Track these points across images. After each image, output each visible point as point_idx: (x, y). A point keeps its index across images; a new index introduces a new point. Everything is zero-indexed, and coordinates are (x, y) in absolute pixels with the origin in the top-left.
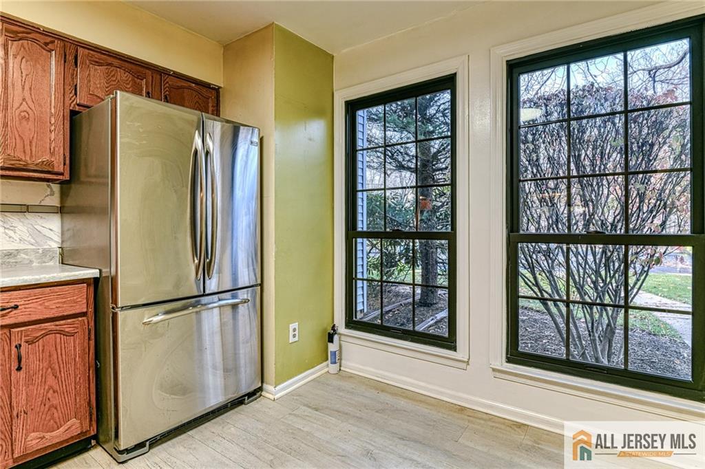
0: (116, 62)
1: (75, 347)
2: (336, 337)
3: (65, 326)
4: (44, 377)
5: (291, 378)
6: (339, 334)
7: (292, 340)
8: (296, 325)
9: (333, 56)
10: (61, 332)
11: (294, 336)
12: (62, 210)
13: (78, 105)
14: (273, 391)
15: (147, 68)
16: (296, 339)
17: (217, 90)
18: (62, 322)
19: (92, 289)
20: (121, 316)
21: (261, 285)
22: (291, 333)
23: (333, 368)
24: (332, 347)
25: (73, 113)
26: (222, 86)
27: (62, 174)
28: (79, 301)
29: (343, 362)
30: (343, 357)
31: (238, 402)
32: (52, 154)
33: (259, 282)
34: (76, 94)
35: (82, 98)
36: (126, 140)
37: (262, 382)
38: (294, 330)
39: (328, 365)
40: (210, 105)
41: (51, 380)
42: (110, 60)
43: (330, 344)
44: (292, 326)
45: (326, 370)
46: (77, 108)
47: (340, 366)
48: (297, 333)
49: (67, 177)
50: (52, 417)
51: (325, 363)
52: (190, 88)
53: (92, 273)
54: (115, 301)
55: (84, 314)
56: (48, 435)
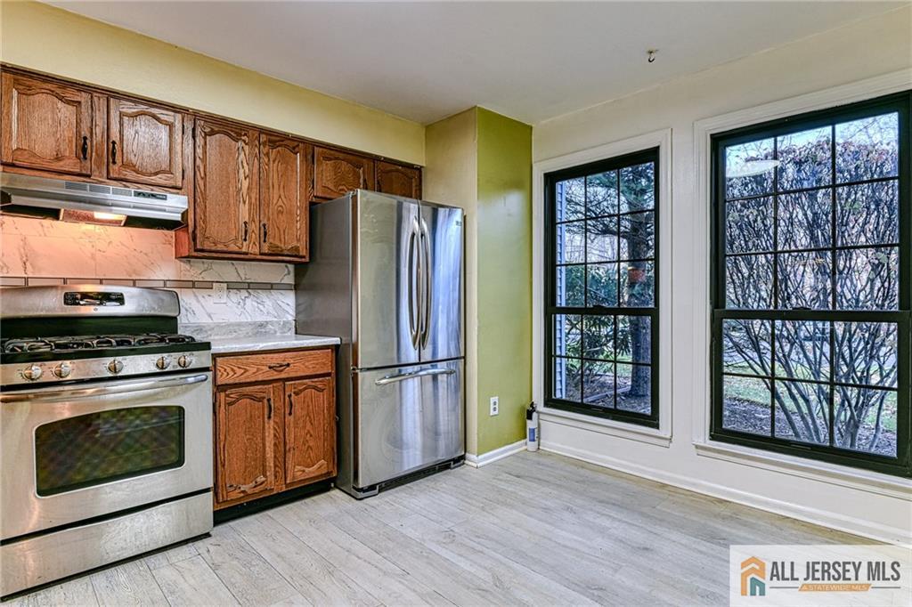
0: (341, 156)
1: (324, 400)
2: (535, 415)
3: (318, 382)
4: (305, 422)
5: (491, 450)
6: (538, 412)
7: (492, 413)
8: (495, 399)
9: (531, 128)
10: (315, 388)
11: (495, 409)
12: (297, 287)
13: (315, 197)
14: (475, 460)
15: (365, 158)
16: (496, 412)
17: (419, 169)
18: (316, 380)
19: (334, 354)
20: (360, 375)
21: (464, 358)
22: (492, 406)
23: (532, 446)
24: (531, 424)
25: (312, 204)
26: (424, 165)
27: (304, 257)
28: (325, 364)
29: (542, 441)
30: (542, 436)
31: (444, 466)
32: (298, 240)
33: (462, 355)
34: (313, 187)
35: (319, 192)
36: (364, 230)
37: (465, 452)
38: (495, 403)
39: (526, 444)
40: (414, 185)
41: (309, 426)
42: (337, 154)
43: (528, 422)
44: (493, 400)
45: (525, 447)
46: (314, 200)
47: (539, 445)
48: (497, 406)
49: (307, 260)
50: (309, 457)
51: (523, 441)
52: (397, 171)
53: (335, 340)
54: (356, 364)
55: (328, 375)
56: (307, 470)
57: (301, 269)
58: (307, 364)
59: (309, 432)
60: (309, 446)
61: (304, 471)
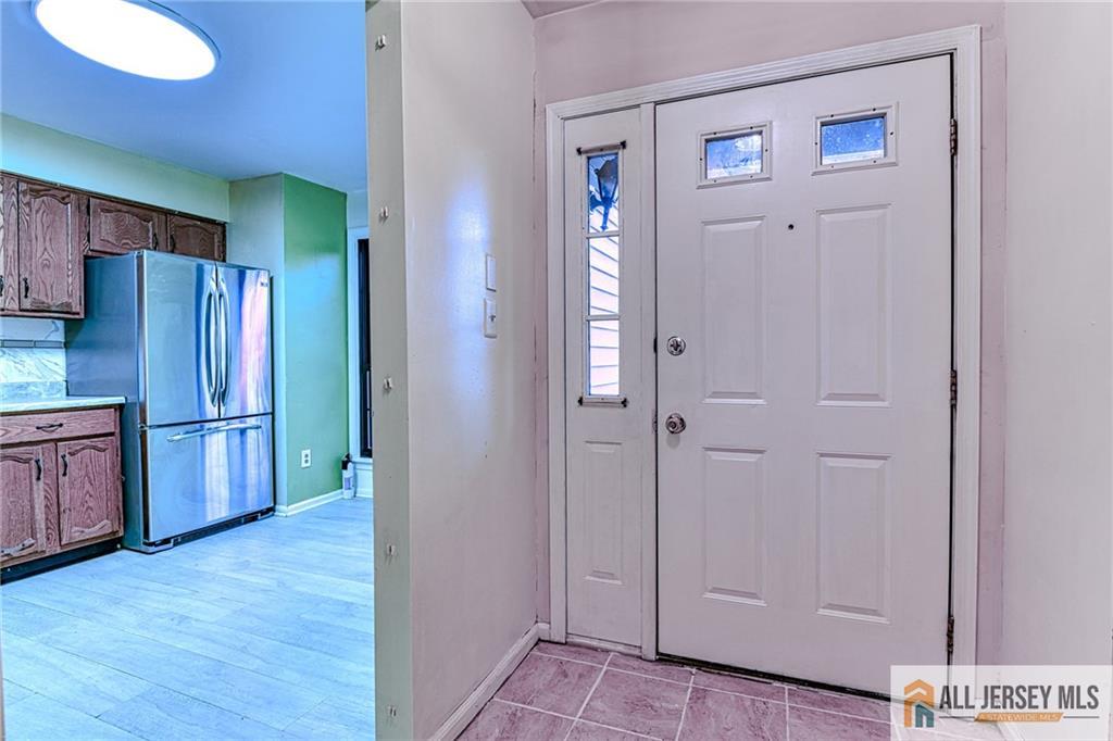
0: (125, 208)
1: (106, 460)
2: (350, 465)
3: (98, 442)
4: (83, 483)
5: (303, 500)
6: (354, 463)
7: (304, 465)
8: (308, 452)
9: (345, 195)
10: (94, 448)
11: (306, 461)
12: (67, 345)
13: (92, 250)
14: (283, 509)
15: (154, 211)
16: (308, 464)
17: (223, 225)
18: (96, 439)
19: (118, 414)
20: (150, 433)
21: (273, 413)
22: (304, 459)
23: (347, 494)
24: (347, 474)
25: (86, 257)
26: (228, 221)
27: (78, 314)
28: (108, 423)
29: (359, 489)
30: (359, 483)
31: (252, 518)
32: (70, 296)
33: (270, 410)
34: (89, 240)
35: (96, 245)
36: (151, 290)
37: (275, 503)
38: (307, 456)
39: (342, 493)
40: (216, 240)
41: (87, 486)
42: (119, 206)
43: (344, 472)
44: (304, 453)
45: (341, 497)
46: (90, 253)
47: (355, 493)
48: (309, 459)
49: (82, 317)
50: (89, 517)
51: (339, 491)
52: (195, 226)
53: (120, 400)
54: (144, 421)
55: (112, 434)
56: (86, 530)
57: (73, 326)
58: (84, 423)
59: (88, 492)
60: (89, 508)
61: (83, 532)
